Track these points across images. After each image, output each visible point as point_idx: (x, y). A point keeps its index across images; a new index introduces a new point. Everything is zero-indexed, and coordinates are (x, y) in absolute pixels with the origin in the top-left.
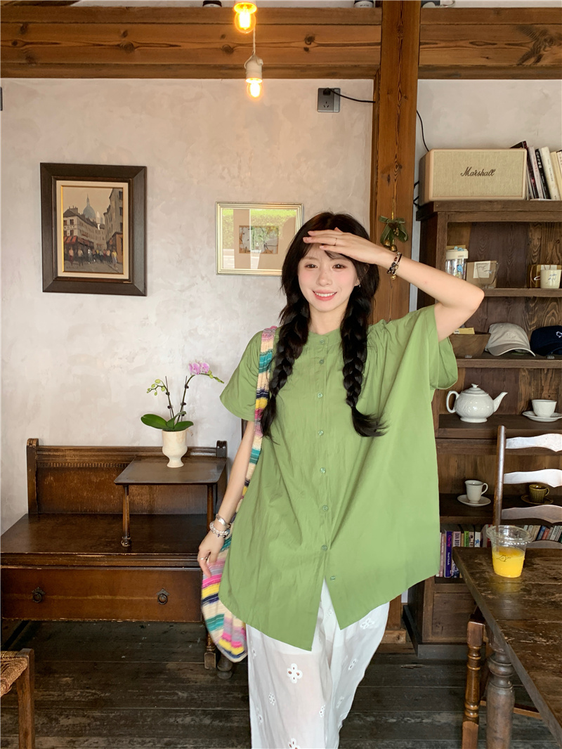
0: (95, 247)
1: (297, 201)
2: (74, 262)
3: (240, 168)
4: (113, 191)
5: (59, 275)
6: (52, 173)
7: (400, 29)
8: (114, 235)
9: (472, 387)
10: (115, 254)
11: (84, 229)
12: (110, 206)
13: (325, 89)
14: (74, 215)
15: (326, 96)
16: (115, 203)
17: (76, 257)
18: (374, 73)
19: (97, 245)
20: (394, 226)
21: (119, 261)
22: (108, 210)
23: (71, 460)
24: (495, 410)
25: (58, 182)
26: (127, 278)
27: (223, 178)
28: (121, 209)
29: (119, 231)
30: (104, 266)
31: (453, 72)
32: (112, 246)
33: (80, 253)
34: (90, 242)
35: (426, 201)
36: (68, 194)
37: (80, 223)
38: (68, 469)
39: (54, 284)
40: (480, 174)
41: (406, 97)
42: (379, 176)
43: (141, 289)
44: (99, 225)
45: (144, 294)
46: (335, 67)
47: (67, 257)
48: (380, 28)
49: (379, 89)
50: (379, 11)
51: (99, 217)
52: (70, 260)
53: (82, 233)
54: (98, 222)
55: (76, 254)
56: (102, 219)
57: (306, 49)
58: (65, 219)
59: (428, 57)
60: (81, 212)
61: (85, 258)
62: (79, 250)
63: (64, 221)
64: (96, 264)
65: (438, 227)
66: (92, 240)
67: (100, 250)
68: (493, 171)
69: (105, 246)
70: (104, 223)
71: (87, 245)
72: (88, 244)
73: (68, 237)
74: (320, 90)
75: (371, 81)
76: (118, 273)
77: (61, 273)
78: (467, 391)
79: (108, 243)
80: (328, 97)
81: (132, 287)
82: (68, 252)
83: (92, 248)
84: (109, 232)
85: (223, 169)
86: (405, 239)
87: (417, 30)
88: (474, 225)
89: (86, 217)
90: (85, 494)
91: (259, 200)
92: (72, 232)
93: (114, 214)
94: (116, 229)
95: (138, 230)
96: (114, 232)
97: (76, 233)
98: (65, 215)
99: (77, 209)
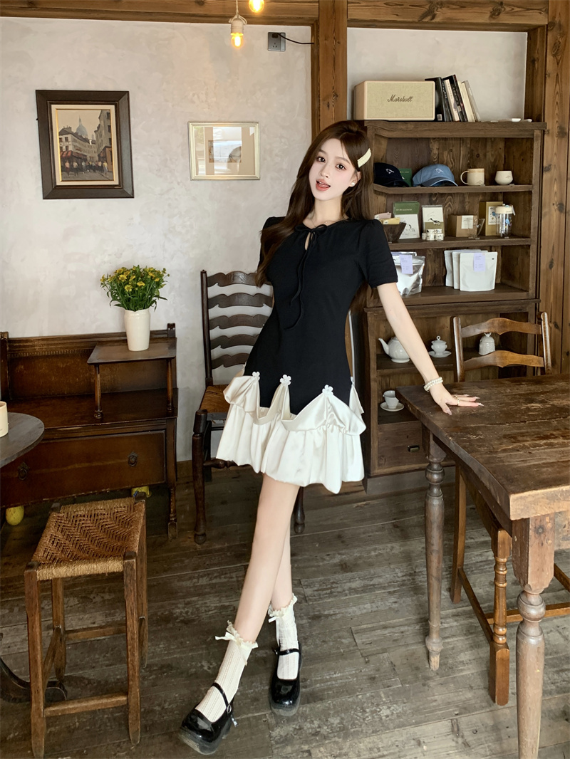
0: (88, 159)
1: (254, 120)
2: (70, 173)
3: (207, 94)
4: (101, 113)
5: (58, 184)
6: (47, 99)
8: (104, 149)
10: (105, 164)
11: (77, 144)
12: (99, 125)
13: (275, 33)
14: (68, 133)
15: (274, 39)
16: (104, 122)
19: (90, 157)
22: (98, 128)
23: (39, 349)
25: (54, 107)
26: (118, 184)
27: (193, 102)
28: (110, 127)
29: (108, 145)
30: (97, 174)
36: (61, 116)
37: (75, 139)
38: (37, 357)
39: (52, 192)
41: (339, 43)
42: (321, 103)
43: (130, 192)
44: (90, 141)
45: (133, 197)
51: (90, 134)
52: (67, 171)
53: (76, 148)
54: (90, 138)
56: (93, 136)
58: (61, 137)
59: (354, 13)
60: (74, 130)
61: (80, 169)
62: (74, 162)
63: (60, 139)
64: (90, 174)
66: (85, 154)
67: (92, 162)
69: (97, 158)
70: (95, 139)
71: (80, 158)
72: (82, 157)
73: (64, 152)
74: (269, 33)
75: (309, 29)
76: (109, 180)
77: (59, 182)
79: (99, 156)
80: (276, 38)
81: (122, 191)
82: (64, 164)
83: (85, 160)
84: (99, 146)
85: (194, 95)
88: (390, 139)
89: (79, 135)
91: (218, 119)
92: (67, 147)
93: (103, 132)
94: (106, 143)
95: (125, 143)
96: (104, 146)
97: (71, 148)
98: (60, 134)
99: (71, 128)
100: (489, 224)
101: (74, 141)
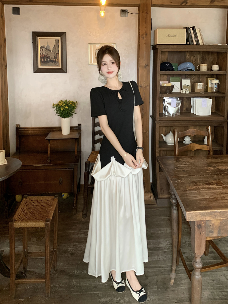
0: (50, 58)
1: (114, 42)
2: (44, 63)
3: (95, 33)
4: (56, 40)
6: (36, 35)
8: (56, 54)
10: (57, 60)
13: (123, 10)
14: (43, 48)
16: (57, 44)
21: (58, 62)
22: (54, 46)
25: (38, 37)
26: (61, 68)
27: (90, 35)
28: (59, 45)
30: (53, 64)
32: (56, 57)
33: (46, 60)
34: (49, 56)
35: (155, 44)
36: (41, 41)
39: (37, 70)
40: (172, 36)
42: (140, 37)
43: (65, 71)
44: (51, 51)
45: (67, 73)
47: (41, 61)
49: (140, 10)
51: (51, 49)
53: (46, 53)
58: (41, 49)
61: (47, 62)
63: (40, 50)
64: (51, 63)
65: (158, 52)
67: (52, 59)
68: (176, 35)
69: (54, 58)
70: (53, 50)
72: (48, 57)
73: (42, 55)
74: (121, 10)
75: (137, 8)
76: (58, 66)
77: (40, 67)
79: (54, 56)
80: (124, 12)
81: (63, 70)
84: (55, 53)
85: (91, 33)
88: (169, 52)
89: (47, 48)
92: (43, 53)
93: (56, 47)
94: (57, 52)
95: (64, 52)
97: (44, 54)
98: (41, 48)
99: (44, 46)
100: (209, 87)
101: (46, 51)
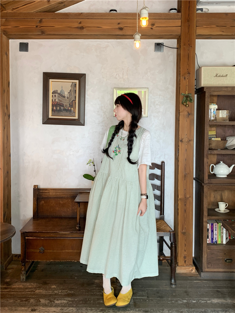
0: (65, 106)
1: (146, 87)
2: (56, 112)
3: (123, 74)
4: (72, 84)
5: (49, 117)
6: (48, 77)
7: (188, 21)
8: (72, 101)
9: (220, 162)
10: (72, 109)
11: (60, 99)
12: (71, 90)
13: (158, 43)
14: (56, 93)
15: (158, 46)
16: (73, 88)
17: (56, 110)
18: (178, 37)
19: (65, 105)
20: (187, 97)
21: (74, 112)
22: (70, 91)
23: (51, 194)
24: (230, 172)
25: (50, 80)
26: (77, 118)
27: (116, 78)
28: (75, 91)
29: (74, 99)
30: (68, 113)
31: (209, 37)
32: (71, 105)
33: (58, 108)
34: (63, 104)
35: (200, 87)
36: (54, 84)
37: (59, 96)
38: (50, 198)
39: (47, 121)
40: (221, 76)
41: (191, 47)
42: (181, 77)
43: (83, 123)
44: (66, 97)
45: (84, 125)
46: (163, 35)
47: (53, 110)
48: (180, 20)
49: (180, 44)
50: (180, 14)
51: (66, 94)
52: (54, 111)
53: (59, 100)
54: (66, 96)
55: (57, 109)
56: (67, 94)
57: (152, 28)
58: (53, 95)
59: (200, 31)
60: (59, 92)
61: (60, 110)
63: (52, 95)
64: (64, 113)
65: (206, 96)
66: (63, 103)
67: (66, 107)
68: (227, 75)
69: (69, 106)
70: (68, 96)
71: (61, 105)
73: (53, 102)
74: (155, 43)
75: (176, 40)
76: (73, 116)
77: (50, 116)
78: (218, 164)
79: (70, 104)
80: (159, 46)
81: (79, 122)
82: (53, 108)
83: (63, 106)
84: (70, 100)
85: (117, 75)
86: (192, 101)
87: (195, 21)
88: (218, 96)
89: (61, 94)
90: (57, 209)
91: (130, 87)
92: (55, 100)
93: (72, 93)
95: (82, 99)
96: (72, 100)
97: (57, 100)
98: (53, 93)
99: (57, 91)
